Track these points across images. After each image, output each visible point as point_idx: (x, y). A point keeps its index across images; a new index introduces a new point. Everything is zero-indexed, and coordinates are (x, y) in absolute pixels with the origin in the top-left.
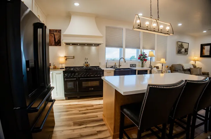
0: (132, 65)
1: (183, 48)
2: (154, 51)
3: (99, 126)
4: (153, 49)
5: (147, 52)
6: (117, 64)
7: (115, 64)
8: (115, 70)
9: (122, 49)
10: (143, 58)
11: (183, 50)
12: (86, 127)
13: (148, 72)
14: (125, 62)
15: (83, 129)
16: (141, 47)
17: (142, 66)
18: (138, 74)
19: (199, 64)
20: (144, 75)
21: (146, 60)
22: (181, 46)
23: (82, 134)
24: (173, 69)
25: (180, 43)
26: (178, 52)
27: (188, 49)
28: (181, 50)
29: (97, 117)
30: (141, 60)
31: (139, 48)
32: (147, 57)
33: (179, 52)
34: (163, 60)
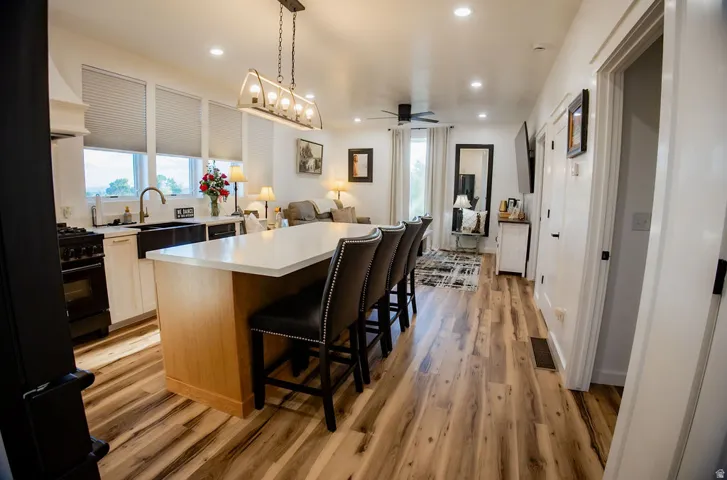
0: (181, 212)
1: (311, 156)
2: (241, 164)
3: (175, 410)
4: (237, 157)
5: (224, 167)
6: (135, 212)
7: (127, 211)
8: (139, 230)
9: (145, 158)
10: (214, 186)
11: (311, 163)
12: (136, 434)
13: (238, 228)
14: (164, 201)
15: (131, 442)
16: (205, 152)
17: (215, 214)
18: (212, 237)
19: (347, 200)
20: (224, 239)
21: (225, 194)
22: (306, 153)
23: (145, 454)
24: (294, 215)
25: (303, 145)
26: (300, 166)
27: (321, 160)
28: (307, 162)
29: (146, 394)
30: (212, 193)
31: (199, 155)
32: (227, 184)
33: (303, 168)
34: (267, 192)
